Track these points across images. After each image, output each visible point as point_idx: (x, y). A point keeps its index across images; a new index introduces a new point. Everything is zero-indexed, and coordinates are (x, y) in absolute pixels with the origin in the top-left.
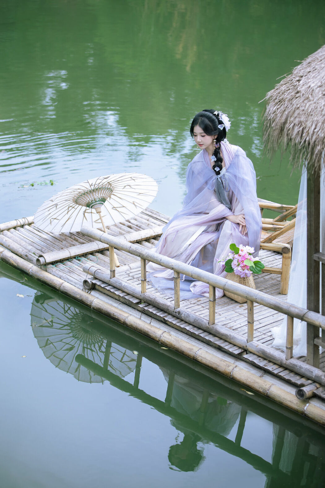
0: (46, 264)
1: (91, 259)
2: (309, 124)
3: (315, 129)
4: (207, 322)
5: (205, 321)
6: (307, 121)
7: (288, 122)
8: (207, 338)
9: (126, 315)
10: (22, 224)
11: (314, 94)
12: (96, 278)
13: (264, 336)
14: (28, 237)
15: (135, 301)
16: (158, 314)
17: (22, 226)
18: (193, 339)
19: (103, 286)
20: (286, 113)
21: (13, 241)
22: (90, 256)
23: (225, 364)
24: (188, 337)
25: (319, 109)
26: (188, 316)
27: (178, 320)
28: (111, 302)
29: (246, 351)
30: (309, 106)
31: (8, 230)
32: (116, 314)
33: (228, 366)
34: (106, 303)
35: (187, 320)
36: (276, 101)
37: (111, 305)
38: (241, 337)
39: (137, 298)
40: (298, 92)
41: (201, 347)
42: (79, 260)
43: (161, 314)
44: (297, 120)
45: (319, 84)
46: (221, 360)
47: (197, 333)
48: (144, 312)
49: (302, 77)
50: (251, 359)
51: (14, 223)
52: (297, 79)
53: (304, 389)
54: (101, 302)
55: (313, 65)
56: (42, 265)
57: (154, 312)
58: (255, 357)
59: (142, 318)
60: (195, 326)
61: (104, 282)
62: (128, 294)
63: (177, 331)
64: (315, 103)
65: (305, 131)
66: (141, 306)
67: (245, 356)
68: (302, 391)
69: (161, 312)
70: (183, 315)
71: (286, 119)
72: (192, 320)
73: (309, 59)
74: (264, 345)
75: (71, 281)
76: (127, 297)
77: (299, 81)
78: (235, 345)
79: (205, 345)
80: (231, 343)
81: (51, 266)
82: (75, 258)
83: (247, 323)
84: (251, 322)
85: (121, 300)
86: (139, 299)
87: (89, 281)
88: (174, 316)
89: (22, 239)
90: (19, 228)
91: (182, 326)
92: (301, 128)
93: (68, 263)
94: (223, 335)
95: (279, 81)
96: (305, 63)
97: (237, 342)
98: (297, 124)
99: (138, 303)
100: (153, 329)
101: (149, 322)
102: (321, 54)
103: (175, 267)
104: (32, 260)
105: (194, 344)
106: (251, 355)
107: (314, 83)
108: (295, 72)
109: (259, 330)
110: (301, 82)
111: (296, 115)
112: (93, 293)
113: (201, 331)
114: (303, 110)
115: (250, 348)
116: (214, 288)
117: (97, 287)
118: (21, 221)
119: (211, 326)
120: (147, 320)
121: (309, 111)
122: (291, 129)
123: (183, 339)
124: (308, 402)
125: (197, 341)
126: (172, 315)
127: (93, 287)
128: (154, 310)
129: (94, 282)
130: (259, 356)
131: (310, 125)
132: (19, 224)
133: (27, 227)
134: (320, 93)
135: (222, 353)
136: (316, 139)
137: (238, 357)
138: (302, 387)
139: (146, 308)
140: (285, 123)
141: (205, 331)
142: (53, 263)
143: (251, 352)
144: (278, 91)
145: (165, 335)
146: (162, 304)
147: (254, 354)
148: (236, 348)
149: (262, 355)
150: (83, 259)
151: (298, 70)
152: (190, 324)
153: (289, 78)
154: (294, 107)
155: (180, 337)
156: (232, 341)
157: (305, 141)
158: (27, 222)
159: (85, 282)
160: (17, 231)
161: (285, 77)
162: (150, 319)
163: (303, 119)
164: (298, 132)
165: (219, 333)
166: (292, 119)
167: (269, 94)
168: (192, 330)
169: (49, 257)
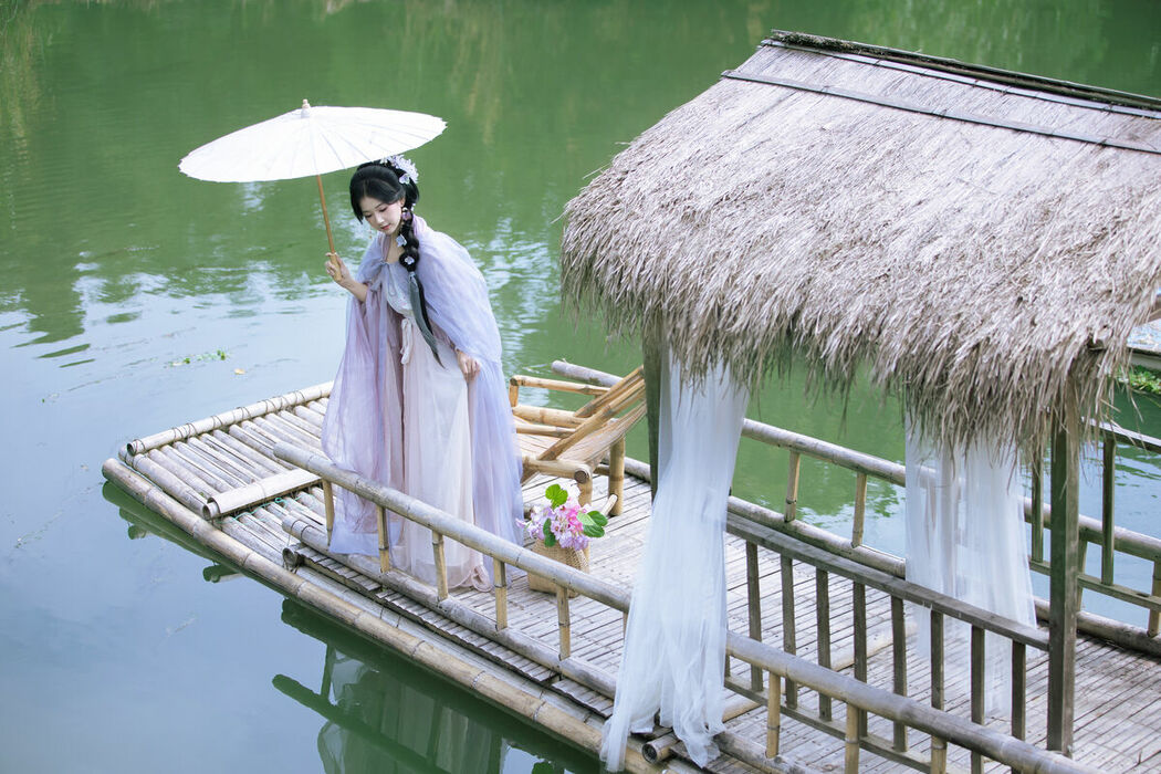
0: (221, 517)
1: (303, 500)
2: (632, 261)
3: (642, 270)
4: (493, 624)
5: (490, 622)
6: (628, 256)
7: (598, 256)
8: (493, 653)
9: (356, 611)
10: (185, 436)
11: (645, 206)
12: (304, 545)
13: (594, 647)
14: (194, 460)
15: (371, 586)
16: (410, 610)
17: (185, 440)
18: (471, 655)
19: (315, 559)
20: (597, 240)
21: (167, 468)
22: (303, 495)
23: (524, 699)
24: (462, 650)
25: (653, 233)
26: (462, 613)
27: (445, 621)
28: (330, 589)
29: (558, 675)
30: (633, 228)
31: (160, 447)
32: (338, 610)
33: (531, 703)
34: (322, 590)
35: (460, 620)
36: (580, 219)
37: (331, 594)
38: (549, 650)
39: (375, 581)
40: (618, 202)
41: (485, 669)
42: (282, 505)
43: (413, 611)
44: (613, 252)
45: (655, 186)
46: (519, 693)
47: (476, 644)
48: (386, 606)
49: (627, 172)
50: (565, 690)
51: (169, 435)
52: (619, 176)
53: (653, 744)
54: (314, 589)
55: (647, 150)
56: (214, 518)
57: (403, 607)
58: (574, 685)
59: (383, 618)
60: (473, 632)
61: (318, 553)
62: (360, 574)
63: (443, 641)
64: (646, 221)
65: (625, 274)
66: (380, 596)
67: (557, 685)
68: (650, 747)
69: (416, 607)
70: (452, 612)
71: (595, 252)
72: (468, 621)
73: (642, 141)
74: (591, 664)
75: (264, 551)
76: (356, 580)
77: (621, 180)
78: (540, 665)
79: (492, 666)
80: (533, 661)
81: (230, 519)
82: (274, 500)
83: (558, 627)
84: (565, 625)
85: (348, 583)
86: (379, 583)
87: (292, 550)
88: (438, 614)
89: (183, 465)
90: (178, 443)
91: (451, 632)
92: (619, 269)
93: (261, 511)
94: (519, 647)
95: (587, 182)
96: (634, 146)
97: (544, 660)
98: (611, 260)
99: (376, 590)
100: (401, 637)
101: (395, 624)
102: (663, 129)
103: (432, 523)
104: (198, 509)
105: (472, 663)
106: (567, 682)
107: (647, 185)
108: (616, 163)
109: (587, 635)
110: (625, 183)
111: (612, 243)
112: (301, 572)
113: (485, 641)
114: (625, 236)
115: (565, 671)
116: (502, 564)
117: (307, 562)
118: (183, 431)
119: (501, 631)
120: (392, 620)
121: (636, 236)
122: (601, 271)
123: (454, 654)
124: (665, 767)
125: (477, 659)
126: (434, 611)
127: (301, 562)
128: (403, 603)
129: (300, 552)
130: (581, 685)
131: (634, 262)
132: (179, 436)
133: (193, 440)
134: (657, 202)
135: (520, 678)
136: (645, 287)
137: (546, 686)
138: (651, 740)
139: (389, 599)
140: (592, 260)
141: (491, 640)
142: (235, 513)
143: (567, 678)
144: (585, 199)
145: (422, 647)
146: (415, 591)
147: (573, 681)
148: (541, 670)
149: (584, 683)
150: (289, 501)
151: (622, 160)
152: (466, 628)
153: (606, 173)
154: (610, 229)
155: (450, 651)
156: (535, 657)
157: (625, 292)
158: (193, 432)
159: (286, 552)
160: (175, 450)
161: (599, 173)
162: (396, 618)
163: (622, 250)
164: (614, 275)
165: (513, 643)
166: (604, 252)
167: (569, 206)
168: (468, 640)
169: (227, 502)
